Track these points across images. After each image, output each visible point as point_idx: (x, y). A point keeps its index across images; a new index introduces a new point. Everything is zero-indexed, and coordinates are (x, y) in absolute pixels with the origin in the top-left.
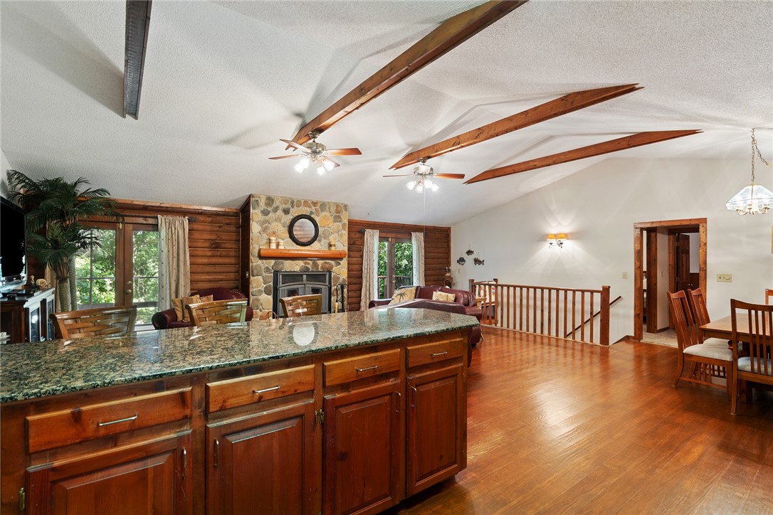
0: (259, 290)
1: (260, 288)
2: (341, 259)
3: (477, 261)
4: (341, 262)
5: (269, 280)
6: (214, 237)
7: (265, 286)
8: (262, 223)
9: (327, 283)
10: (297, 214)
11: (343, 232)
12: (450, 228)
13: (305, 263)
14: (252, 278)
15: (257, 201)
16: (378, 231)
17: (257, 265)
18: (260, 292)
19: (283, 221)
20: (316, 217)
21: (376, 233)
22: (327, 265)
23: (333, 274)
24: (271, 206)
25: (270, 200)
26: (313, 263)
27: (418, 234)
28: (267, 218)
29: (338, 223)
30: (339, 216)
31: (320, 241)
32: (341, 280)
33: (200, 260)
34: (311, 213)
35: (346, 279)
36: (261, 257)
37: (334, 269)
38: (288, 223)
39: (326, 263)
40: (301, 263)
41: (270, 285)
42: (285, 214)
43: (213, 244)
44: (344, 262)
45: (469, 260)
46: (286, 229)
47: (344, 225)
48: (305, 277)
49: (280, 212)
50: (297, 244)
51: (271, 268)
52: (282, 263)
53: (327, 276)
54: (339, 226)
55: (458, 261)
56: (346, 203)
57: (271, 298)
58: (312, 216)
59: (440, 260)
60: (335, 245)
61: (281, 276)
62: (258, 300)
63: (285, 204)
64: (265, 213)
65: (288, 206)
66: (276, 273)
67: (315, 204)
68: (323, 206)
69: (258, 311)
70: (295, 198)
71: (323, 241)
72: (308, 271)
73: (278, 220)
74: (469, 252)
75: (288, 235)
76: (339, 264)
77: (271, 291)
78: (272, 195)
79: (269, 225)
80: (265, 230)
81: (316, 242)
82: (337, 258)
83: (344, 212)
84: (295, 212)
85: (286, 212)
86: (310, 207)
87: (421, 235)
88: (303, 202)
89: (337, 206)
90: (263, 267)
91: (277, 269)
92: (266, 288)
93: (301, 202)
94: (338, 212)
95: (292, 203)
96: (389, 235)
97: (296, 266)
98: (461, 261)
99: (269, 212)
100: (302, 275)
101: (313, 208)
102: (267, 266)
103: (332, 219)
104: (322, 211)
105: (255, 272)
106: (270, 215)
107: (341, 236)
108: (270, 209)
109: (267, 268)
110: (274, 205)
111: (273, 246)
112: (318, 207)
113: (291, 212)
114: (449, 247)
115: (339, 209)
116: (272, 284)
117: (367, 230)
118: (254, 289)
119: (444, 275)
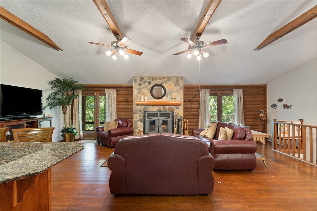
0: (137, 120)
1: (137, 119)
2: (179, 105)
3: (286, 106)
4: (180, 107)
5: (141, 116)
6: (127, 97)
7: (140, 118)
8: (138, 89)
9: (171, 118)
10: (155, 84)
11: (181, 91)
12: (266, 85)
13: (159, 108)
14: (134, 114)
15: (136, 79)
16: (209, 90)
17: (136, 109)
18: (137, 121)
19: (148, 88)
20: (165, 84)
21: (208, 91)
22: (171, 109)
23: (174, 113)
24: (142, 81)
25: (142, 79)
26: (163, 108)
27: (238, 90)
28: (140, 87)
29: (177, 87)
30: (178, 83)
31: (167, 96)
32: (179, 116)
33: (121, 107)
34: (162, 83)
35: (183, 116)
36: (138, 105)
37: (175, 111)
38: (150, 88)
39: (171, 107)
40: (157, 108)
41: (142, 118)
42: (149, 84)
43: (126, 100)
44: (181, 107)
45: (280, 105)
46: (150, 91)
47: (181, 88)
48: (159, 114)
49: (147, 84)
50: (155, 98)
51: (142, 110)
52: (147, 108)
53: (171, 115)
54: (178, 88)
55: (272, 106)
56: (182, 76)
57: (142, 124)
58: (163, 84)
59: (258, 106)
60: (174, 98)
61: (147, 114)
62: (136, 124)
63: (149, 80)
64: (140, 85)
65: (151, 80)
66: (145, 112)
67: (164, 78)
68: (169, 79)
69: (137, 129)
70: (154, 76)
71: (169, 96)
72: (161, 112)
73: (146, 87)
74: (280, 100)
75: (150, 94)
76: (178, 108)
77: (142, 121)
78: (142, 76)
79: (142, 90)
80: (139, 93)
81: (164, 97)
82: (177, 105)
83: (181, 81)
84: (154, 83)
85: (150, 83)
86: (162, 80)
87: (241, 91)
88: (158, 78)
89: (176, 78)
90: (139, 110)
91: (145, 111)
92: (140, 119)
93: (157, 78)
94: (177, 81)
95: (152, 79)
96: (217, 92)
97: (155, 109)
98: (274, 106)
99: (141, 84)
100: (157, 114)
101: (163, 80)
102: (140, 109)
103: (174, 85)
104: (168, 81)
105: (135, 112)
106: (142, 85)
107: (179, 93)
108: (142, 83)
109: (140, 110)
110: (144, 81)
111: (142, 100)
112: (166, 79)
113: (152, 83)
114: (265, 97)
115: (177, 80)
116: (143, 117)
117: (202, 90)
118: (135, 120)
119: (259, 115)
